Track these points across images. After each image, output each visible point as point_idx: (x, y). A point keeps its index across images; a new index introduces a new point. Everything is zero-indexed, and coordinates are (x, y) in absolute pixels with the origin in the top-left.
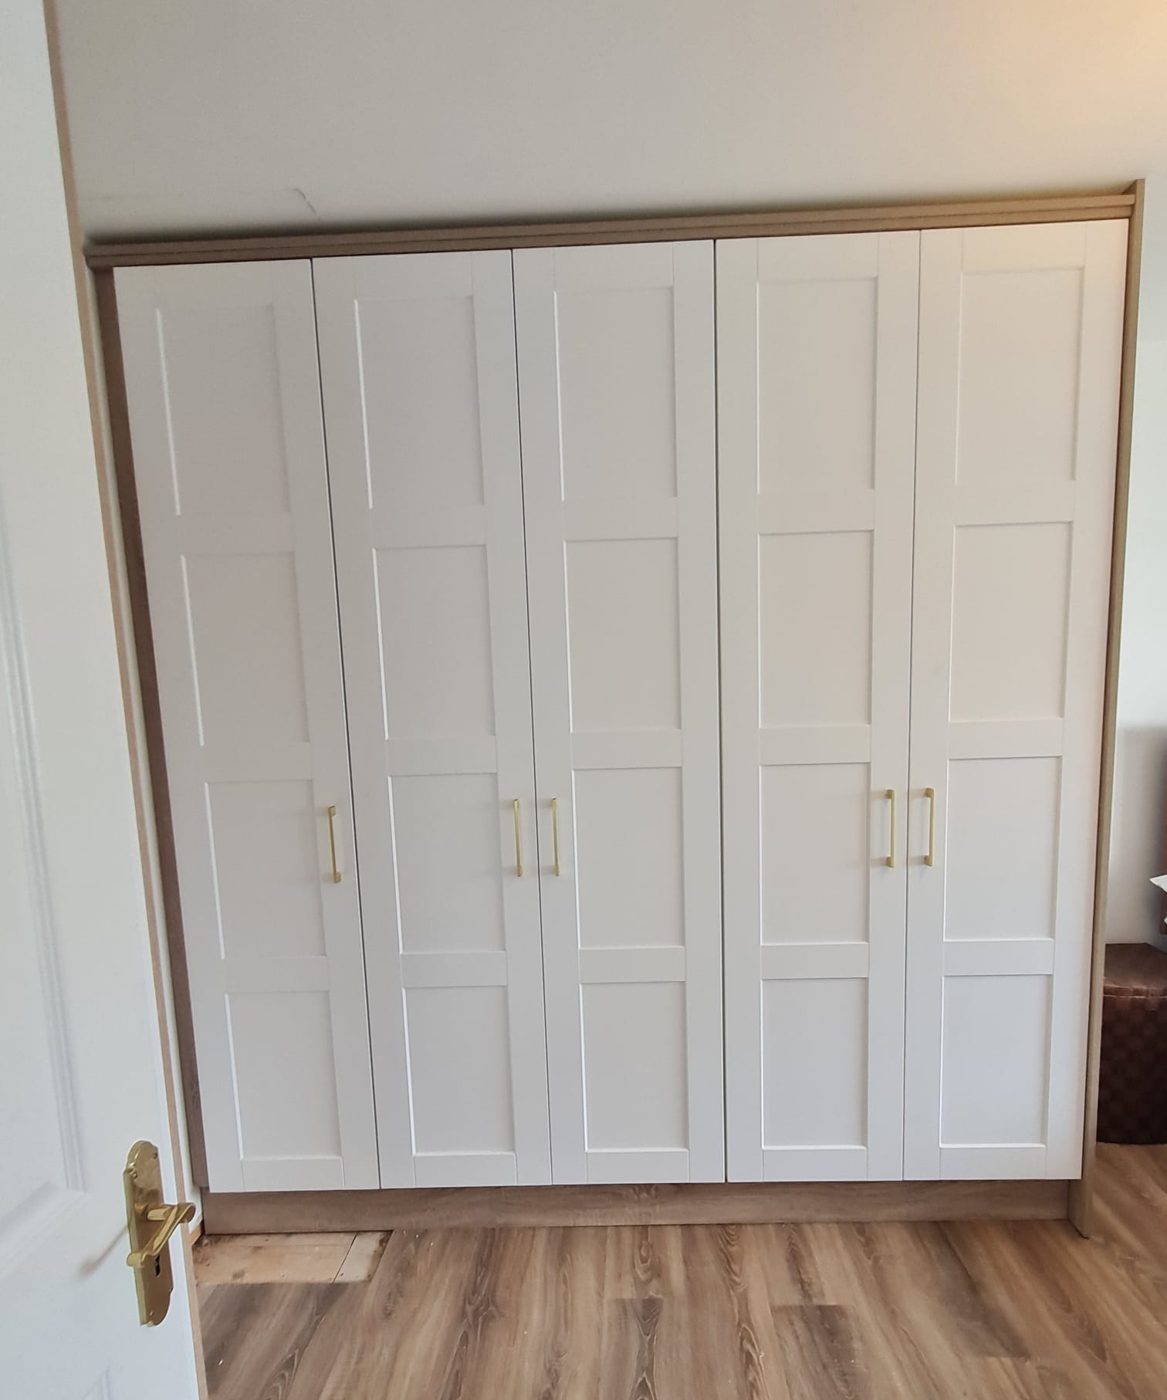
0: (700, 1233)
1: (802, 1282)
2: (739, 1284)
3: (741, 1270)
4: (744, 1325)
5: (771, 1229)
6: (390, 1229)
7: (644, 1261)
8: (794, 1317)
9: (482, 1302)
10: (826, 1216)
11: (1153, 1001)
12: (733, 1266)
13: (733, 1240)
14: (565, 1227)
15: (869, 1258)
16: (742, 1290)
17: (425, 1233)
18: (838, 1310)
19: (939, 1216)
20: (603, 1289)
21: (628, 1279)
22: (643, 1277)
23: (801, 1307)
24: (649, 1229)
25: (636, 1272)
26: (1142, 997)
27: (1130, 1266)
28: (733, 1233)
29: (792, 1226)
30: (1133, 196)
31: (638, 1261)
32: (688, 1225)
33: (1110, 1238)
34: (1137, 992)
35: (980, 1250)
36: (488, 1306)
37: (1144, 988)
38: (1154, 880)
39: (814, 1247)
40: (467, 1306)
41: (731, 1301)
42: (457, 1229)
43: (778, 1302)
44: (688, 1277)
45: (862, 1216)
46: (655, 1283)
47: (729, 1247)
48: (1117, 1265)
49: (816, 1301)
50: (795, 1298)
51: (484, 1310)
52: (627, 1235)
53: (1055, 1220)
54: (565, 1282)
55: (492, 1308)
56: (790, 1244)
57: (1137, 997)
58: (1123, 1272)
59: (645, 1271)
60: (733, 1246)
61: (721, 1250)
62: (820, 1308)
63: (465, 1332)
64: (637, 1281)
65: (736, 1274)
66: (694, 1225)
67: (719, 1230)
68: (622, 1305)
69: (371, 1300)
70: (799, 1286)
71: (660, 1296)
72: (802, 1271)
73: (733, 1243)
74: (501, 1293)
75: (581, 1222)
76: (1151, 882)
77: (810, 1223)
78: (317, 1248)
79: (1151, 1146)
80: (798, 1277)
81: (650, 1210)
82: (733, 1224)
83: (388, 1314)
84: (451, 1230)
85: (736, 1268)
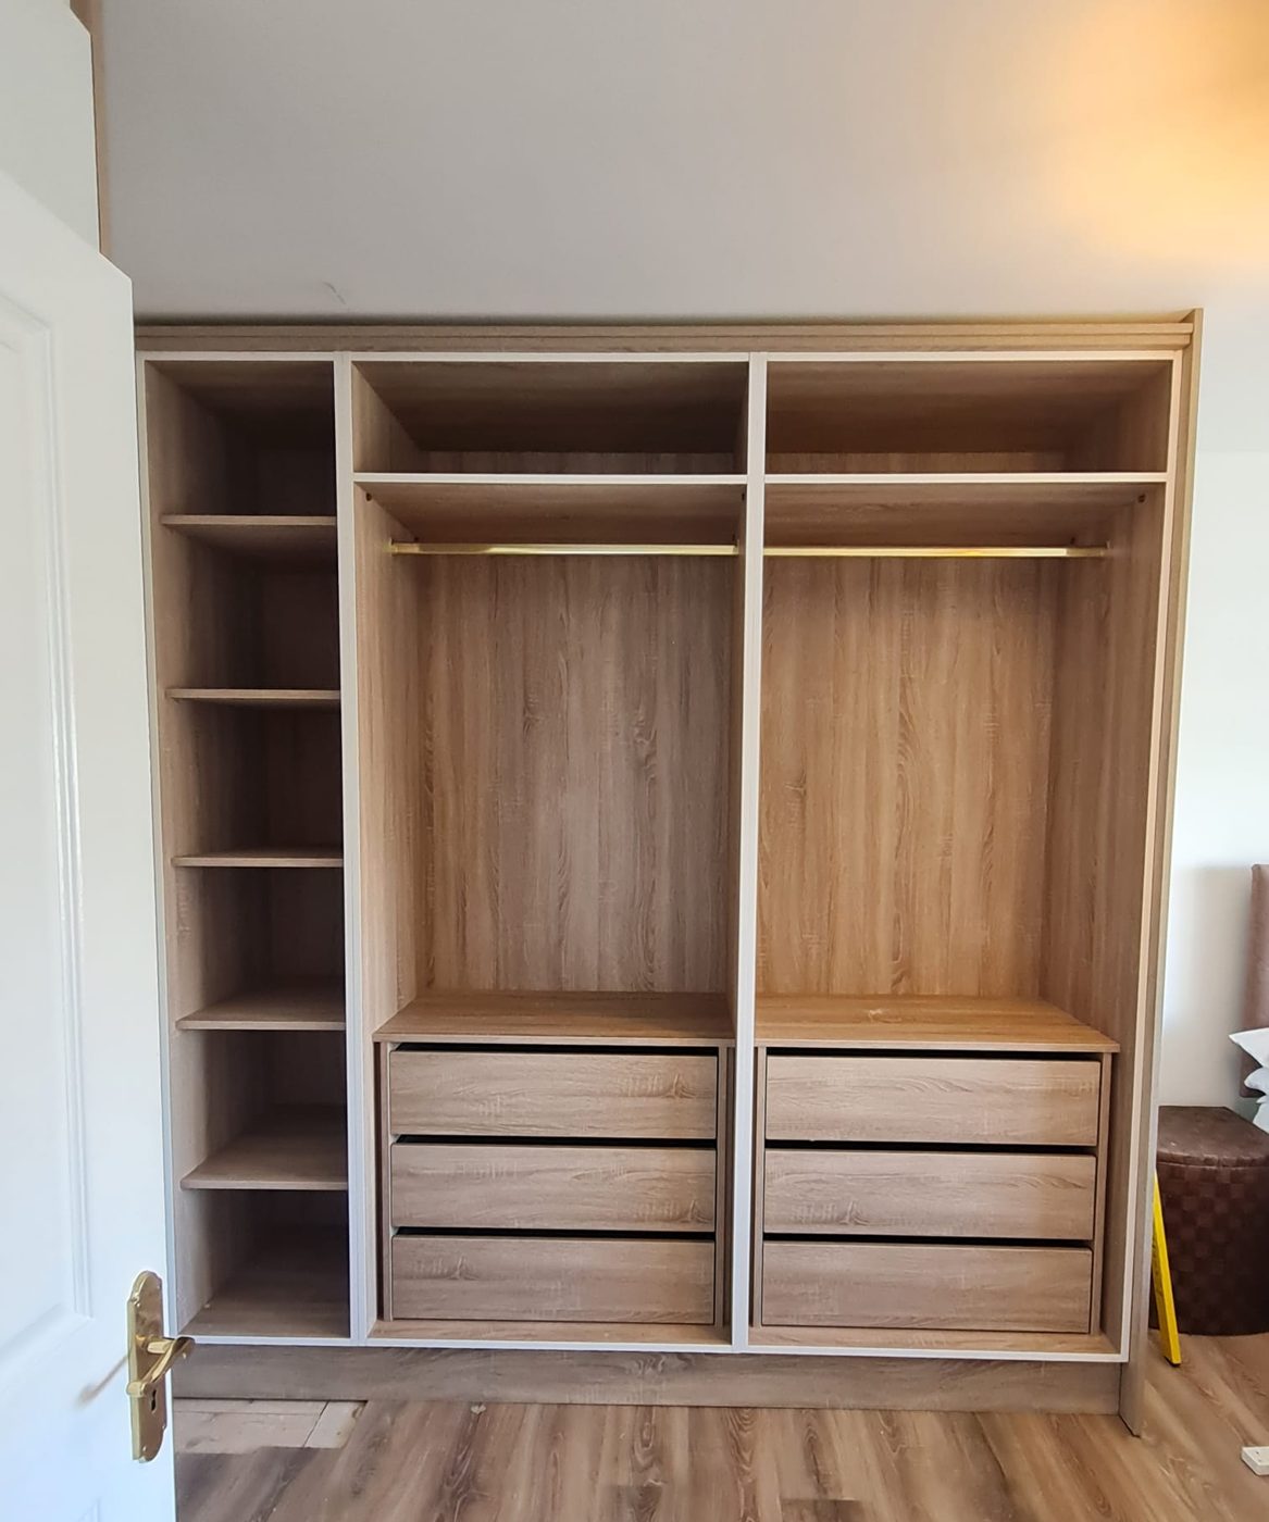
0: (710, 1415)
1: (817, 1473)
2: (749, 1474)
3: (751, 1458)
4: (749, 1518)
5: (790, 1413)
6: (364, 1399)
7: (645, 1444)
8: (805, 1512)
9: (461, 1483)
10: (851, 1402)
11: (1225, 1172)
12: (743, 1453)
13: (746, 1425)
14: (559, 1405)
15: (894, 1451)
16: (750, 1481)
17: (404, 1404)
18: (853, 1506)
19: (976, 1406)
20: (597, 1474)
21: (626, 1464)
22: (642, 1462)
23: (815, 1502)
24: (654, 1409)
25: (635, 1458)
26: (1214, 1168)
27: (1180, 1469)
28: (746, 1416)
29: (812, 1411)
30: (1191, 325)
31: (638, 1444)
32: (698, 1407)
33: (1162, 1436)
34: (1208, 1162)
35: (1018, 1446)
36: (468, 1488)
37: (1216, 1157)
38: (1234, 1037)
39: (835, 1437)
40: (445, 1486)
41: (737, 1490)
42: (438, 1401)
43: (789, 1495)
44: (692, 1464)
45: (888, 1404)
46: (655, 1470)
47: (742, 1433)
48: (1167, 1467)
49: (832, 1496)
50: (808, 1492)
51: (464, 1492)
52: (628, 1414)
53: (1103, 1415)
54: (555, 1464)
55: (474, 1491)
56: (810, 1431)
57: (1208, 1167)
58: (1172, 1476)
59: (645, 1455)
60: (746, 1431)
61: (731, 1435)
62: (835, 1502)
63: (441, 1515)
64: (635, 1468)
65: (745, 1463)
66: (703, 1407)
67: (730, 1413)
68: (617, 1493)
69: (339, 1474)
70: (815, 1478)
71: (659, 1484)
72: (818, 1462)
73: (745, 1428)
74: (483, 1473)
75: (578, 1399)
76: (1231, 1040)
77: (833, 1409)
78: (282, 1417)
79: (1220, 1338)
80: (814, 1468)
81: (657, 1388)
82: (747, 1408)
83: (357, 1493)
84: (432, 1402)
85: (747, 1456)
